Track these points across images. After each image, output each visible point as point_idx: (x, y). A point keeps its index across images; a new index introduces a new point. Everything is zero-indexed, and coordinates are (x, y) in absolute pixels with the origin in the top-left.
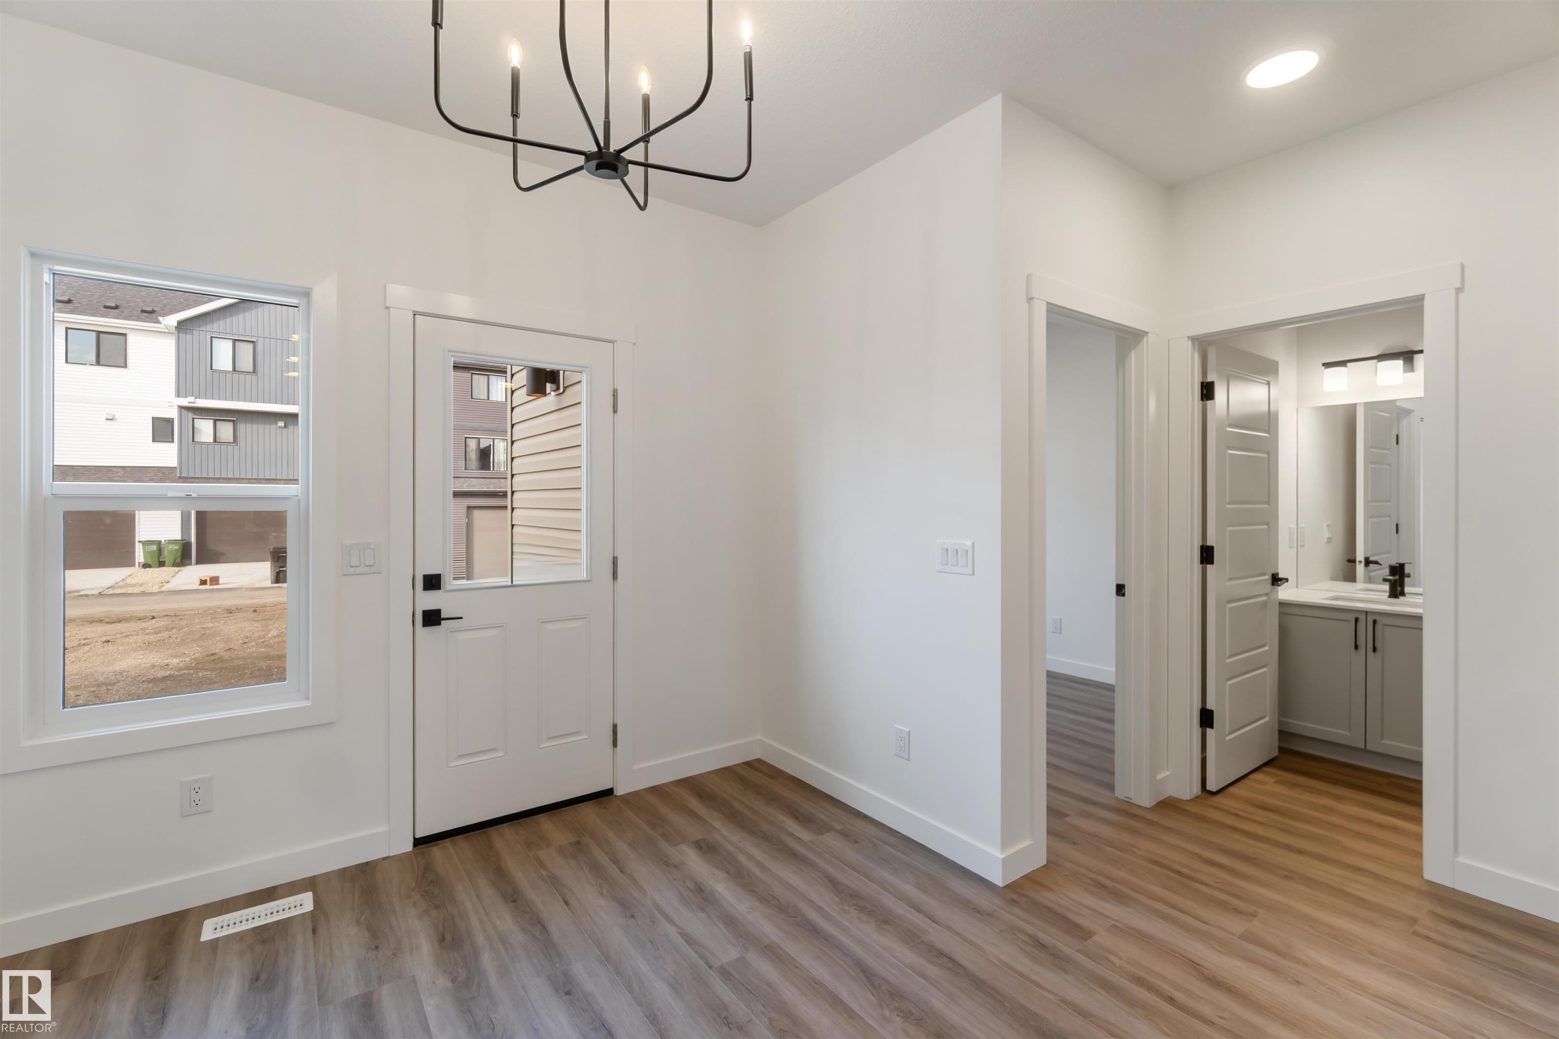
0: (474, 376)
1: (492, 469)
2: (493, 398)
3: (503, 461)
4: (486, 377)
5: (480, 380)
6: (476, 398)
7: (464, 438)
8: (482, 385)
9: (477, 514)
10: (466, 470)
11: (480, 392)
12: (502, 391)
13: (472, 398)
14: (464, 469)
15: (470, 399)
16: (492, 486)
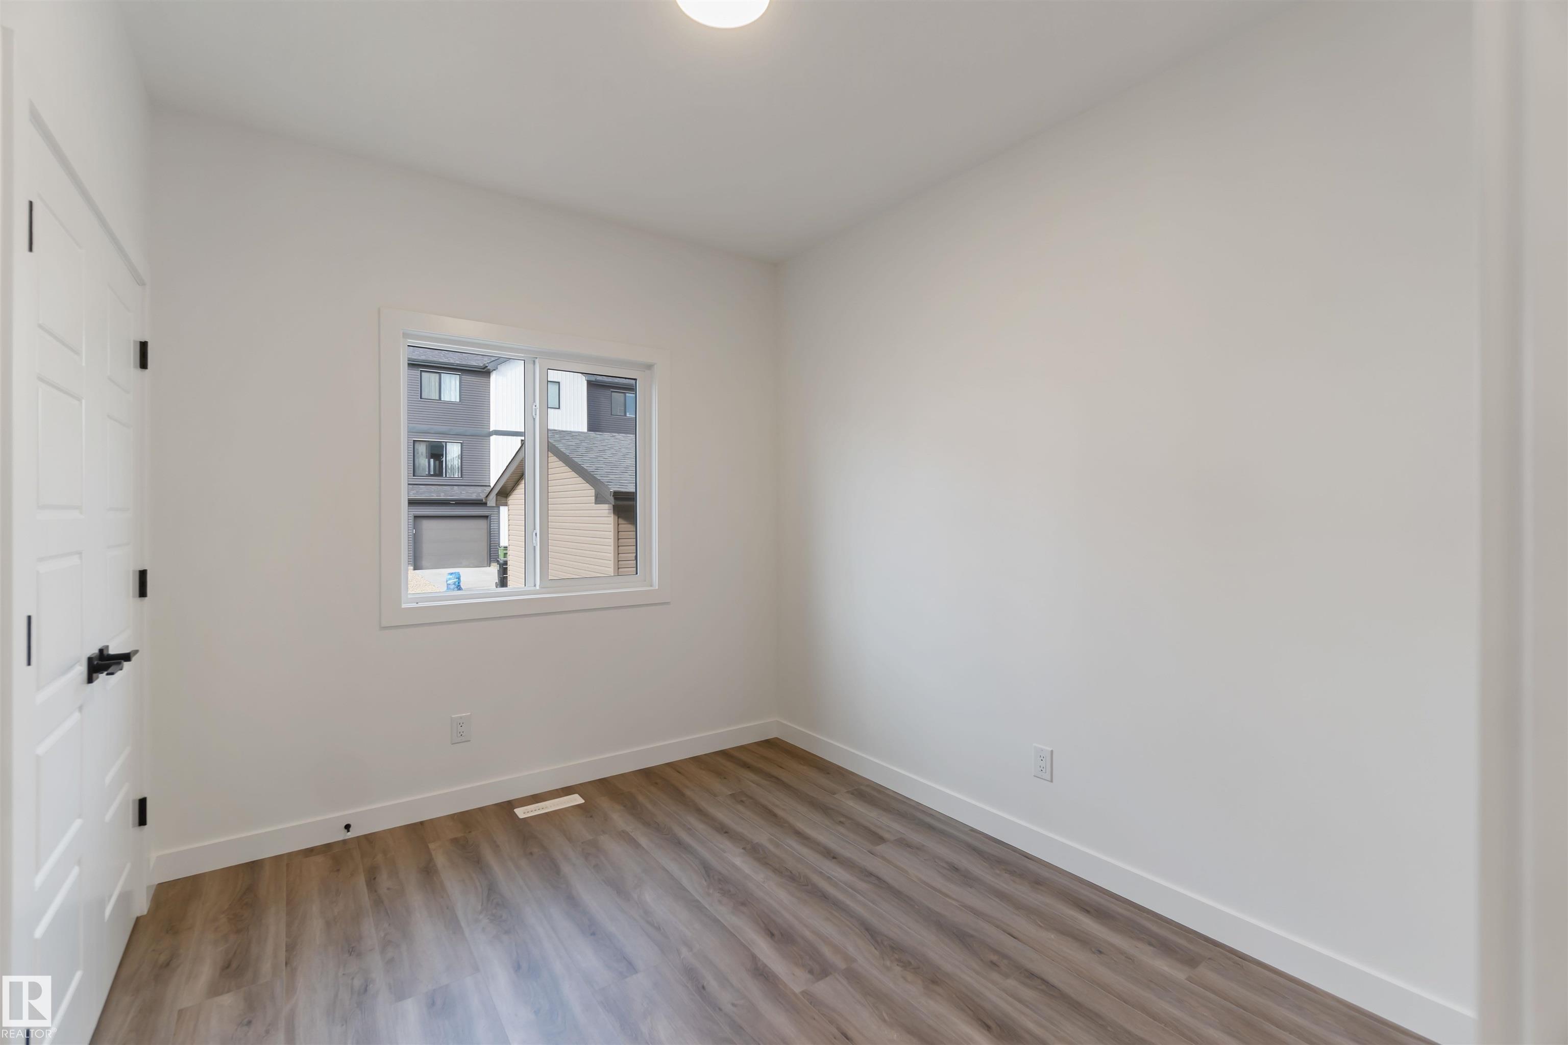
0: (423, 373)
1: (444, 476)
2: (446, 397)
3: (457, 466)
4: (437, 375)
5: (430, 379)
6: (424, 398)
7: (412, 442)
8: (433, 384)
9: (426, 524)
10: (414, 476)
11: (430, 392)
12: (456, 390)
13: (421, 398)
14: (412, 475)
15: (420, 399)
16: (442, 494)
